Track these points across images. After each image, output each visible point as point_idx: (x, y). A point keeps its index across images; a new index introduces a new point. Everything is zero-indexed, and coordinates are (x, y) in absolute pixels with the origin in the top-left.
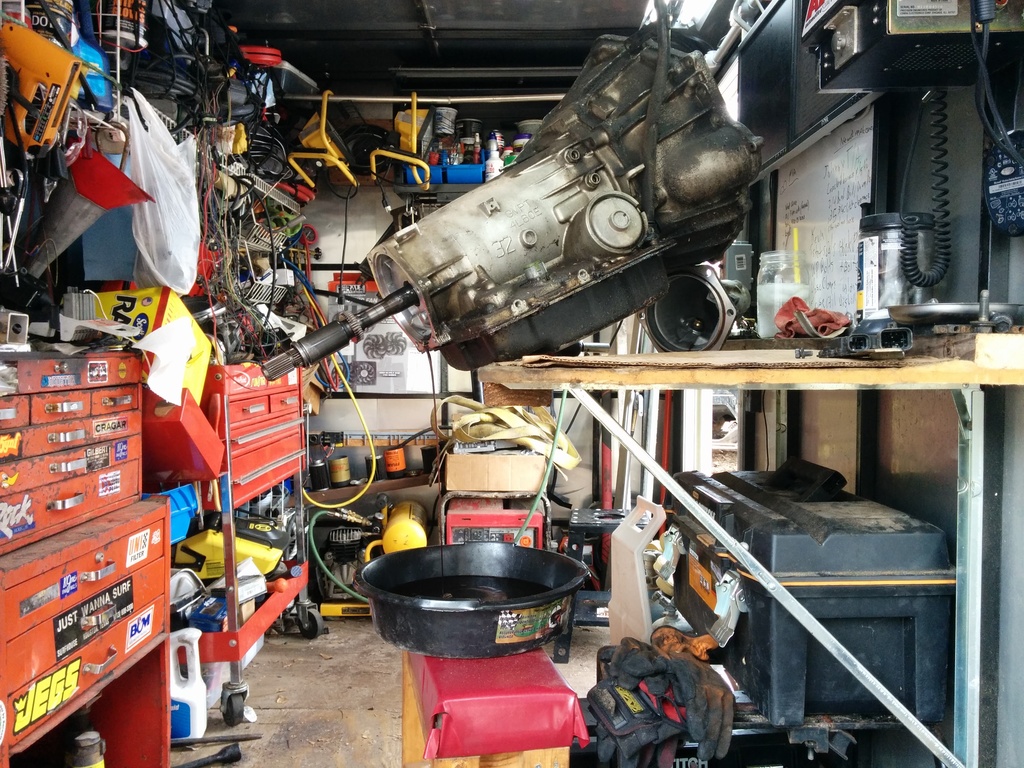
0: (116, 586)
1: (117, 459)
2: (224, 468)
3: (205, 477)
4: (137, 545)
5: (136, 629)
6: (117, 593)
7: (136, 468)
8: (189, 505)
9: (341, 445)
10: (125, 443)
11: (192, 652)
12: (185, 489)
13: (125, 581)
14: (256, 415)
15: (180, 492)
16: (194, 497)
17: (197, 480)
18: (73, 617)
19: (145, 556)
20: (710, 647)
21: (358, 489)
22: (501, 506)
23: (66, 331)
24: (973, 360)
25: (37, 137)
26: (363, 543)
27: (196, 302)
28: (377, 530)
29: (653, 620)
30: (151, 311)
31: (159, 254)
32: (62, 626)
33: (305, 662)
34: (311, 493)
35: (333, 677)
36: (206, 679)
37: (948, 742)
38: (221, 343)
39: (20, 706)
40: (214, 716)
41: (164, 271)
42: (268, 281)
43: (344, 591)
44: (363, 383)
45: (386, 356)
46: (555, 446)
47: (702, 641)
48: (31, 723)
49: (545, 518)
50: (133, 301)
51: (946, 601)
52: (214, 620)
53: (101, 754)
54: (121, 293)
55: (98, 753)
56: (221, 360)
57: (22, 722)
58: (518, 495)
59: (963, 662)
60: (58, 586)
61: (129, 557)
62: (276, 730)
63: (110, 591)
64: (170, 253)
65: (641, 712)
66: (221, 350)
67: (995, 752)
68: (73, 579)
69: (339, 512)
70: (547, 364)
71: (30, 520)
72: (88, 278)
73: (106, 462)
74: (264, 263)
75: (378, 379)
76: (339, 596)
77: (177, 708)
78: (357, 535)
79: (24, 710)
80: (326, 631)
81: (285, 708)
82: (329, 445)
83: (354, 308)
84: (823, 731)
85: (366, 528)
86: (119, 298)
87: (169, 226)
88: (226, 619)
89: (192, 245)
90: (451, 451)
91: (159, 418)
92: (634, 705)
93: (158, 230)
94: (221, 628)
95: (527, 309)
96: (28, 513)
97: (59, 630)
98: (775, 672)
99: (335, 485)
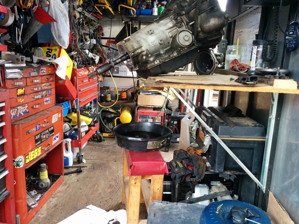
0: (50, 128)
1: (49, 94)
2: (77, 97)
3: (72, 99)
4: (55, 117)
5: (55, 139)
6: (50, 130)
7: (54, 97)
8: (68, 107)
9: (109, 90)
10: (51, 90)
11: (69, 145)
12: (67, 102)
13: (52, 127)
14: (85, 82)
15: (65, 103)
16: (69, 105)
17: (70, 100)
18: (39, 136)
19: (57, 120)
20: (202, 152)
21: (113, 103)
22: (152, 110)
23: (35, 60)
24: (273, 86)
25: (26, 6)
26: (114, 117)
27: (69, 51)
28: (118, 114)
29: (190, 144)
30: (57, 53)
31: (58, 37)
32: (37, 138)
33: (98, 148)
34: (101, 103)
35: (106, 153)
36: (73, 151)
37: (259, 180)
38: (76, 62)
39: (27, 157)
40: (75, 161)
41: (60, 42)
42: (88, 43)
43: (109, 130)
44: (115, 73)
45: (122, 65)
46: (168, 94)
47: (200, 151)
48: (30, 161)
49: (164, 114)
50: (52, 50)
51: (263, 145)
52: (75, 137)
53: (47, 169)
54: (48, 48)
55: (46, 169)
56: (76, 67)
57: (28, 161)
58: (157, 107)
59: (265, 160)
60: (35, 128)
61: (53, 121)
62: (91, 165)
63: (48, 129)
64: (62, 37)
65: (182, 167)
66: (76, 64)
67: (271, 182)
68: (39, 126)
69: (108, 109)
70: (162, 82)
71: (28, 111)
72: (39, 42)
73: (46, 95)
74: (87, 37)
75: (119, 72)
76: (108, 131)
77: (65, 158)
78: (113, 115)
79: (28, 158)
80: (104, 140)
81: (93, 160)
82: (105, 90)
83: (113, 51)
84: (228, 174)
85: (115, 114)
86: (48, 49)
87: (61, 29)
88: (78, 136)
89: (68, 34)
90: (139, 94)
91: (60, 83)
92: (181, 165)
93: (58, 30)
94: (76, 139)
95: (159, 62)
96: (27, 109)
97: (36, 139)
98: (217, 159)
99: (107, 102)
